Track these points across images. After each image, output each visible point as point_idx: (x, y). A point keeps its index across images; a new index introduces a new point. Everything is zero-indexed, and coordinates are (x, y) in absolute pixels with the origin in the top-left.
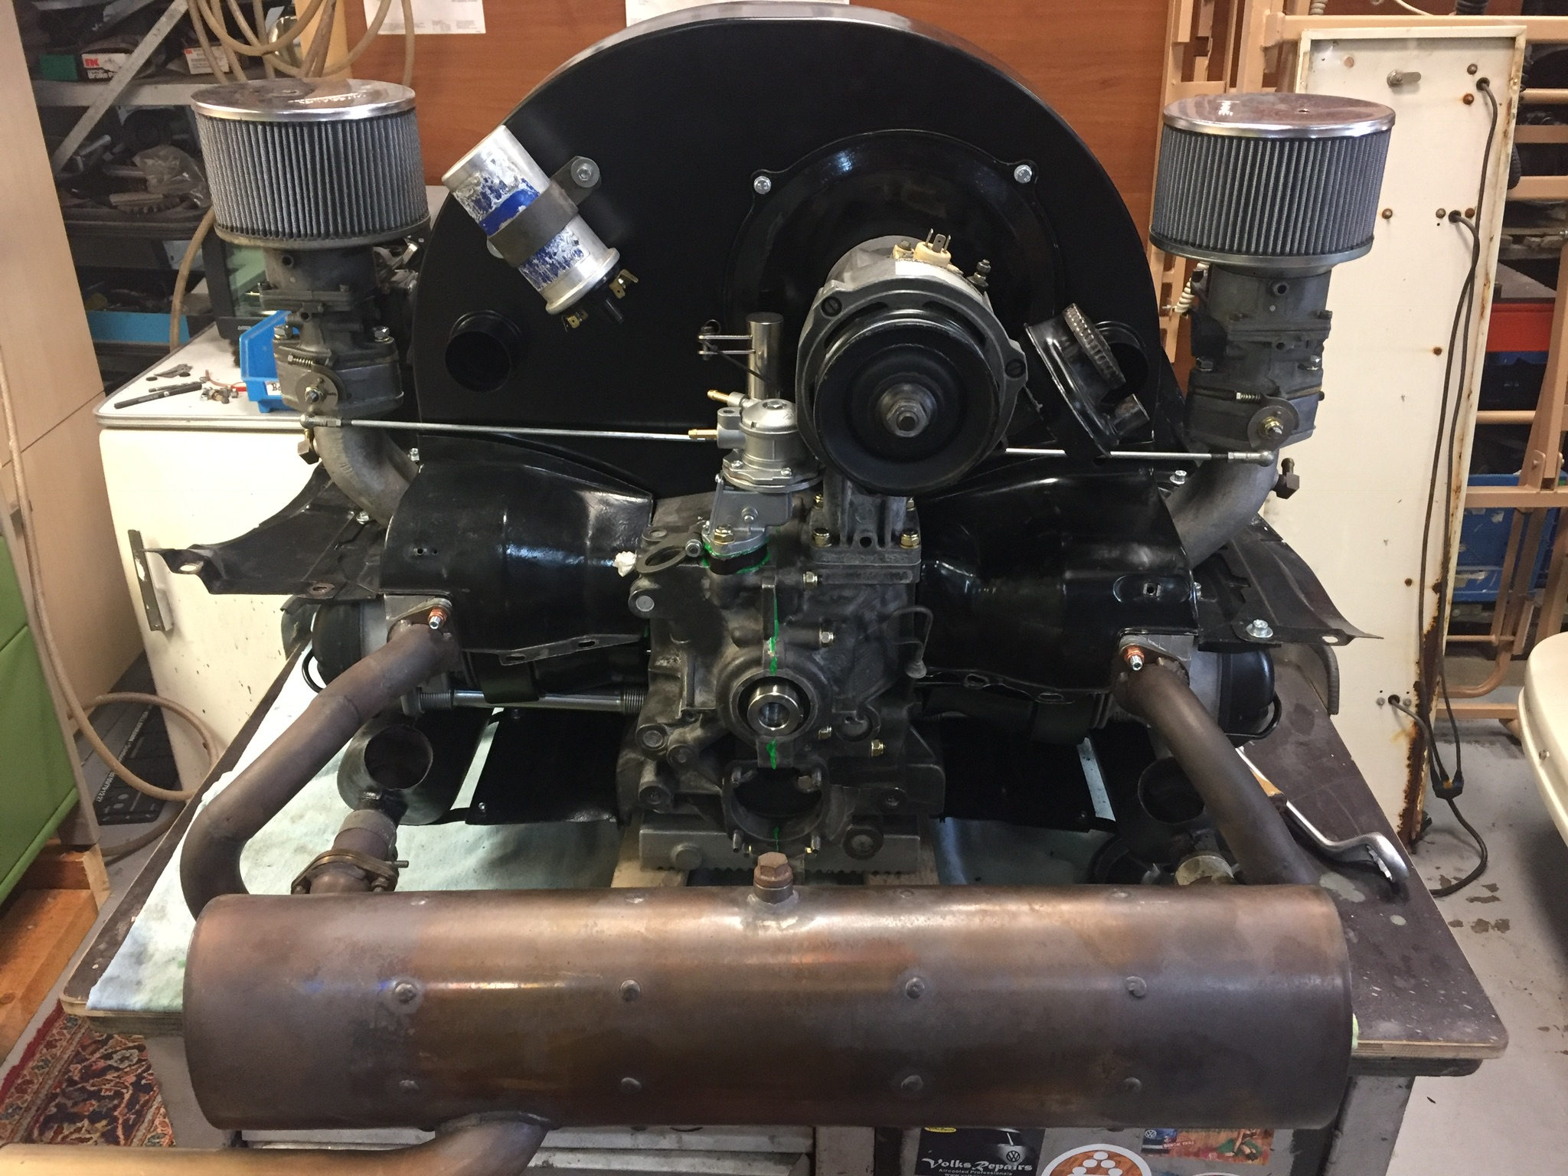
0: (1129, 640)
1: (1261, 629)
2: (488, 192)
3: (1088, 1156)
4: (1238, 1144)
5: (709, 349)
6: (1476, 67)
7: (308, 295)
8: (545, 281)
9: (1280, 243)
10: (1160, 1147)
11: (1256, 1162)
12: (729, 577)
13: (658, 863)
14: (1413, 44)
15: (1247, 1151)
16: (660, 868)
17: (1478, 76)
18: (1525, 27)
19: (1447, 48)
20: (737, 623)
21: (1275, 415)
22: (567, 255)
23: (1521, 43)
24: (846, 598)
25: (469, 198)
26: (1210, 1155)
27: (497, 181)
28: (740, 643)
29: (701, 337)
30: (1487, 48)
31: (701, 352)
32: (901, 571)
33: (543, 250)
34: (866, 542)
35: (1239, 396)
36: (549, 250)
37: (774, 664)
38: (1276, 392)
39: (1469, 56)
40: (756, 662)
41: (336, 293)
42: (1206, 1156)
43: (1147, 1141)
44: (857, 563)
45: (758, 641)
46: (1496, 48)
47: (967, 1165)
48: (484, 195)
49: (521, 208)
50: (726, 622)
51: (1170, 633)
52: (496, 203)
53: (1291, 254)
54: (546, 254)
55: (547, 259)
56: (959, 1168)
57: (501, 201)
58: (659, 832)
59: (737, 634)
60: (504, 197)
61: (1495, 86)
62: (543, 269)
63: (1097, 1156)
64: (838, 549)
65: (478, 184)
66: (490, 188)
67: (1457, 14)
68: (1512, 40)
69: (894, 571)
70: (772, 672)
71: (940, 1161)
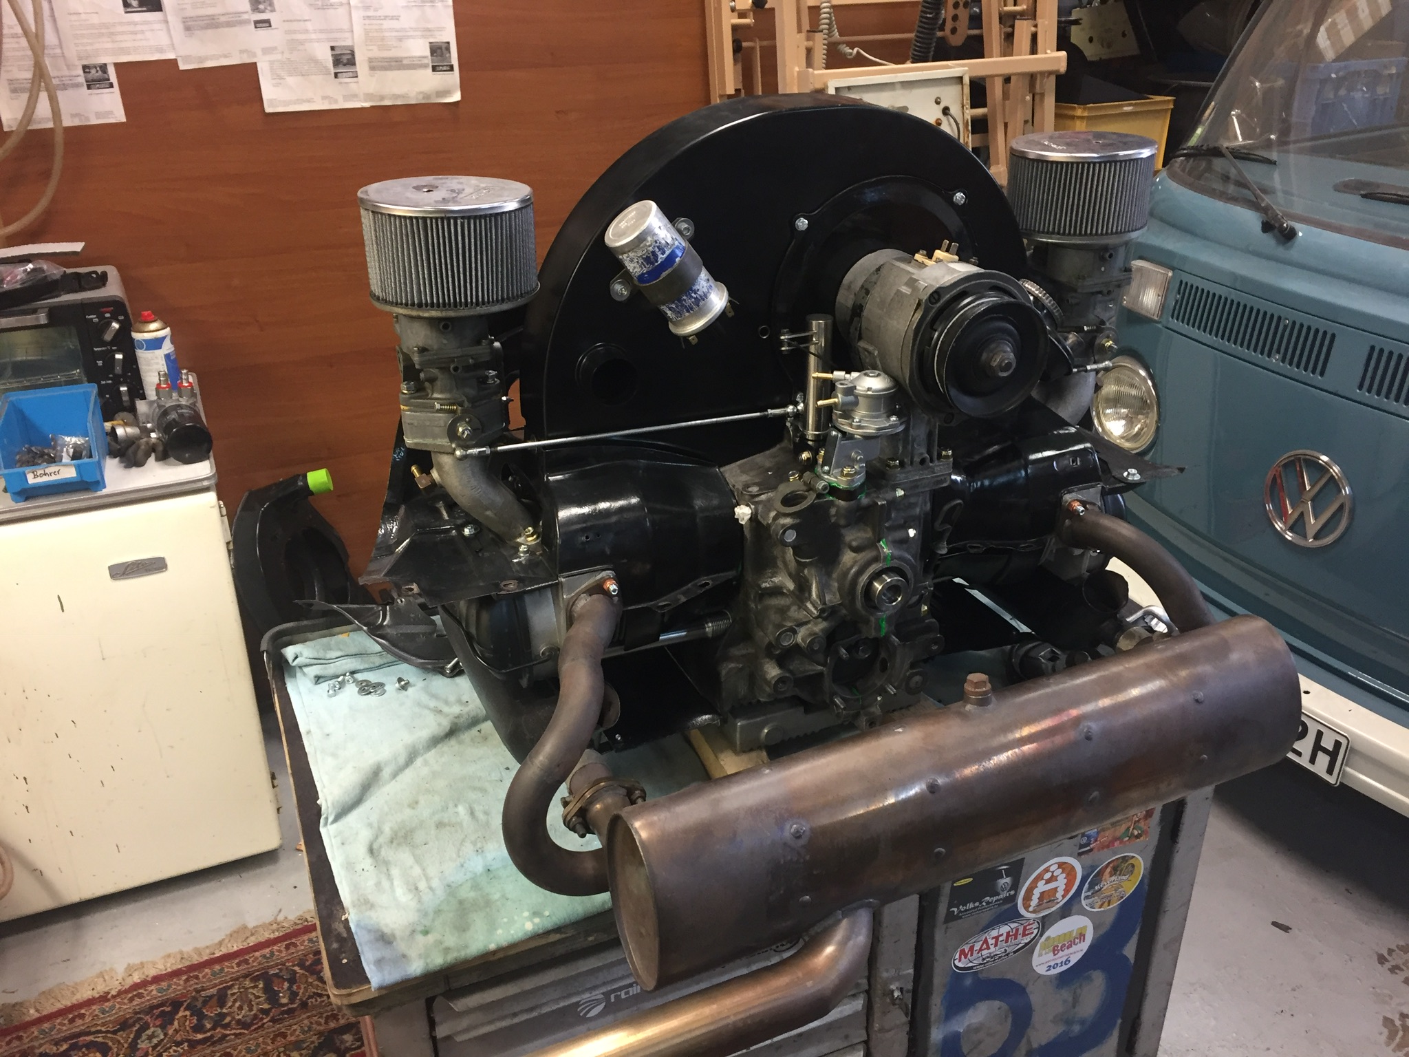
0: (1068, 497)
1: (1134, 474)
2: (657, 250)
3: (1047, 870)
4: (1131, 829)
5: (789, 346)
6: (940, 98)
7: (458, 352)
8: (688, 311)
9: (1089, 227)
10: (1088, 848)
11: (1142, 838)
12: (852, 502)
13: (749, 747)
14: (898, 86)
15: (1136, 833)
16: (751, 750)
17: (942, 105)
18: (966, 68)
19: (919, 87)
20: (853, 536)
21: (1108, 337)
22: (705, 290)
23: (966, 80)
24: (914, 504)
25: (641, 256)
26: (1116, 844)
27: (663, 242)
28: (856, 550)
29: (782, 338)
30: (945, 85)
31: (783, 349)
32: (943, 478)
33: (691, 289)
34: (923, 462)
35: (1086, 328)
36: (694, 288)
37: (889, 558)
38: (1103, 323)
39: (935, 92)
40: (876, 559)
41: (480, 347)
42: (1113, 846)
43: (1082, 846)
44: (917, 478)
45: (873, 544)
46: (951, 84)
47: (977, 904)
48: (653, 253)
49: (678, 260)
50: (844, 537)
51: (1088, 488)
52: (661, 258)
53: (1112, 233)
54: (692, 291)
55: (693, 295)
56: (972, 908)
57: (665, 256)
58: (752, 721)
59: (854, 544)
60: (668, 252)
61: (955, 110)
62: (689, 302)
63: (1052, 869)
64: (906, 470)
65: (650, 246)
66: (658, 247)
67: (913, 62)
68: (961, 78)
69: (939, 479)
70: (889, 564)
71: (961, 907)
